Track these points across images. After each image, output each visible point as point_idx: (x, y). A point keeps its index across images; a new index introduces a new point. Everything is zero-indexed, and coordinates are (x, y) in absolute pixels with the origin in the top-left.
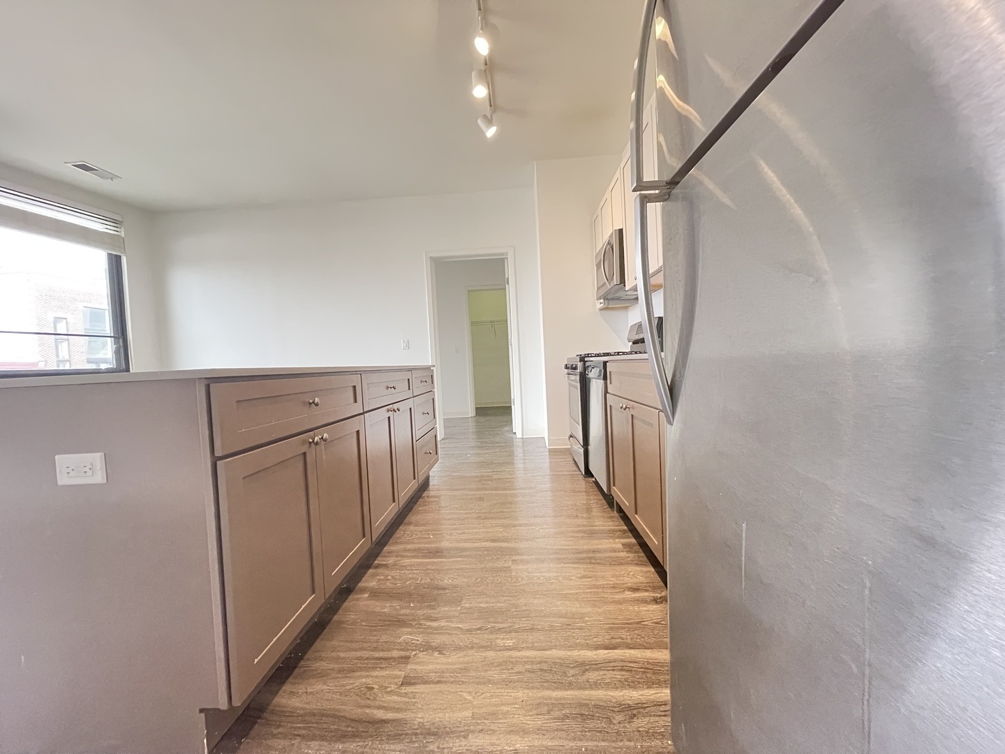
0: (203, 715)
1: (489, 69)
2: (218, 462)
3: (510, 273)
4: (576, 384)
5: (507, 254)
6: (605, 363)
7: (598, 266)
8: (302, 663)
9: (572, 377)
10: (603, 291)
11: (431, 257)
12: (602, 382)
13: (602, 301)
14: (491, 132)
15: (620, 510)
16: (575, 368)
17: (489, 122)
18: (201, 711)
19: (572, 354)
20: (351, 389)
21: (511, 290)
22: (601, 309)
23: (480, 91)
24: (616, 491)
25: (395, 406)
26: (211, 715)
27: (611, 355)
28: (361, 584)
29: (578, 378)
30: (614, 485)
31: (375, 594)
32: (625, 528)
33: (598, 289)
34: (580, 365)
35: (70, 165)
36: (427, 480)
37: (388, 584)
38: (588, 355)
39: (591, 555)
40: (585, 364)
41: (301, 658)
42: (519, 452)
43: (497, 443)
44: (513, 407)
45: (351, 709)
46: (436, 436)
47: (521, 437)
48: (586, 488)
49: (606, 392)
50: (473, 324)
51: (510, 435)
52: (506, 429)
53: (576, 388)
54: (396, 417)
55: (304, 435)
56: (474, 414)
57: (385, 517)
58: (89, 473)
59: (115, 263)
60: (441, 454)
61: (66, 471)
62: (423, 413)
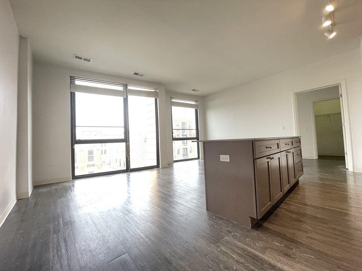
0: (250, 218)
1: (331, 15)
2: (255, 160)
5: (341, 83)
11: (295, 93)
14: (332, 36)
20: (277, 144)
21: (343, 99)
23: (327, 24)
25: (289, 151)
26: (252, 219)
28: (280, 206)
31: (287, 211)
35: (191, 90)
36: (298, 181)
37: (292, 209)
43: (336, 172)
44: (345, 155)
45: (289, 236)
46: (302, 164)
47: (352, 171)
51: (344, 170)
54: (289, 154)
55: (268, 157)
56: (317, 158)
57: (287, 188)
58: (227, 159)
59: (196, 111)
60: (304, 171)
61: (222, 158)
62: (297, 155)
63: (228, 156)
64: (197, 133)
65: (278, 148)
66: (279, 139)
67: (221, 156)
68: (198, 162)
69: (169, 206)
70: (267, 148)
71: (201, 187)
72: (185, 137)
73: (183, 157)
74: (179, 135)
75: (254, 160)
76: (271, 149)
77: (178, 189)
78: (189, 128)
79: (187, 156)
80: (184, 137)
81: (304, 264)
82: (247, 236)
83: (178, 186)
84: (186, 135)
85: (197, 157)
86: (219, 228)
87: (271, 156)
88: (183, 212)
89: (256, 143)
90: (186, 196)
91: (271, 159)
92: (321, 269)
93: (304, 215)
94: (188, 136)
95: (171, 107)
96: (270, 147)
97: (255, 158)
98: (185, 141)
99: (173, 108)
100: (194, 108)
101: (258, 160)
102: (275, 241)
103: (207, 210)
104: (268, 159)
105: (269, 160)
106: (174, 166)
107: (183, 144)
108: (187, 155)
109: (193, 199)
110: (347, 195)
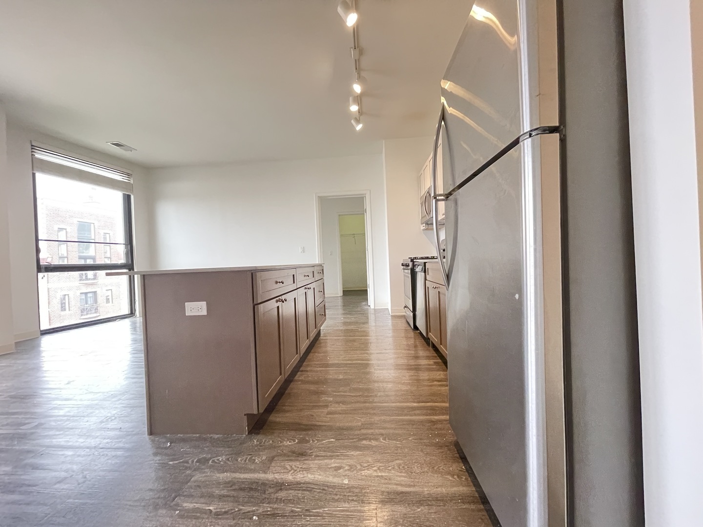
0: (246, 417)
1: (358, 99)
3: (368, 206)
4: (408, 275)
5: (365, 195)
6: (425, 263)
7: (422, 204)
8: (277, 407)
9: (406, 271)
10: (425, 220)
11: (318, 196)
12: (423, 274)
13: (424, 225)
14: (359, 127)
15: (434, 346)
16: (408, 266)
17: (358, 121)
18: (245, 415)
19: (406, 258)
20: (292, 276)
21: (368, 216)
22: (424, 230)
23: (354, 108)
24: (431, 335)
25: (308, 286)
26: (250, 416)
27: (430, 259)
29: (410, 271)
30: (430, 332)
31: (304, 382)
32: (436, 355)
33: (422, 218)
34: (411, 264)
35: (109, 143)
36: (320, 330)
37: (310, 378)
38: (415, 258)
39: (416, 367)
40: (413, 263)
41: (276, 405)
42: (372, 318)
43: (359, 311)
44: (368, 289)
45: (305, 422)
46: (325, 305)
47: (373, 308)
48: (414, 336)
49: (426, 279)
50: (342, 236)
51: (366, 307)
52: (364, 303)
53: (409, 277)
54: (308, 293)
55: (278, 298)
56: (342, 294)
57: (304, 345)
58: (200, 310)
59: (127, 199)
60: (327, 316)
61: (190, 309)
62: (319, 291)
63: (203, 304)
64: (127, 254)
65: (294, 283)
66: (295, 268)
67: (188, 305)
68: (131, 325)
69: (15, 467)
70: (277, 282)
71: (136, 382)
72: (90, 262)
73: (82, 315)
74: (67, 257)
75: (255, 306)
76: (283, 285)
77: (55, 408)
78: (105, 238)
79: (95, 312)
80: (86, 261)
81: (322, 456)
82: (238, 454)
83: (57, 399)
84: (94, 258)
85: (126, 311)
86: (179, 463)
87: (283, 297)
88: (69, 466)
89: (258, 274)
90: (86, 419)
91: (283, 302)
92: (341, 452)
93: (325, 382)
94: (99, 262)
95: (34, 175)
96: (282, 282)
97: (255, 303)
98: (90, 274)
99: (42, 178)
100: (121, 190)
101: (262, 305)
102: (286, 439)
103: (151, 433)
104: (279, 302)
105: (279, 304)
106: (42, 345)
107: (80, 280)
108: (96, 309)
109: (107, 420)
110: (368, 339)
